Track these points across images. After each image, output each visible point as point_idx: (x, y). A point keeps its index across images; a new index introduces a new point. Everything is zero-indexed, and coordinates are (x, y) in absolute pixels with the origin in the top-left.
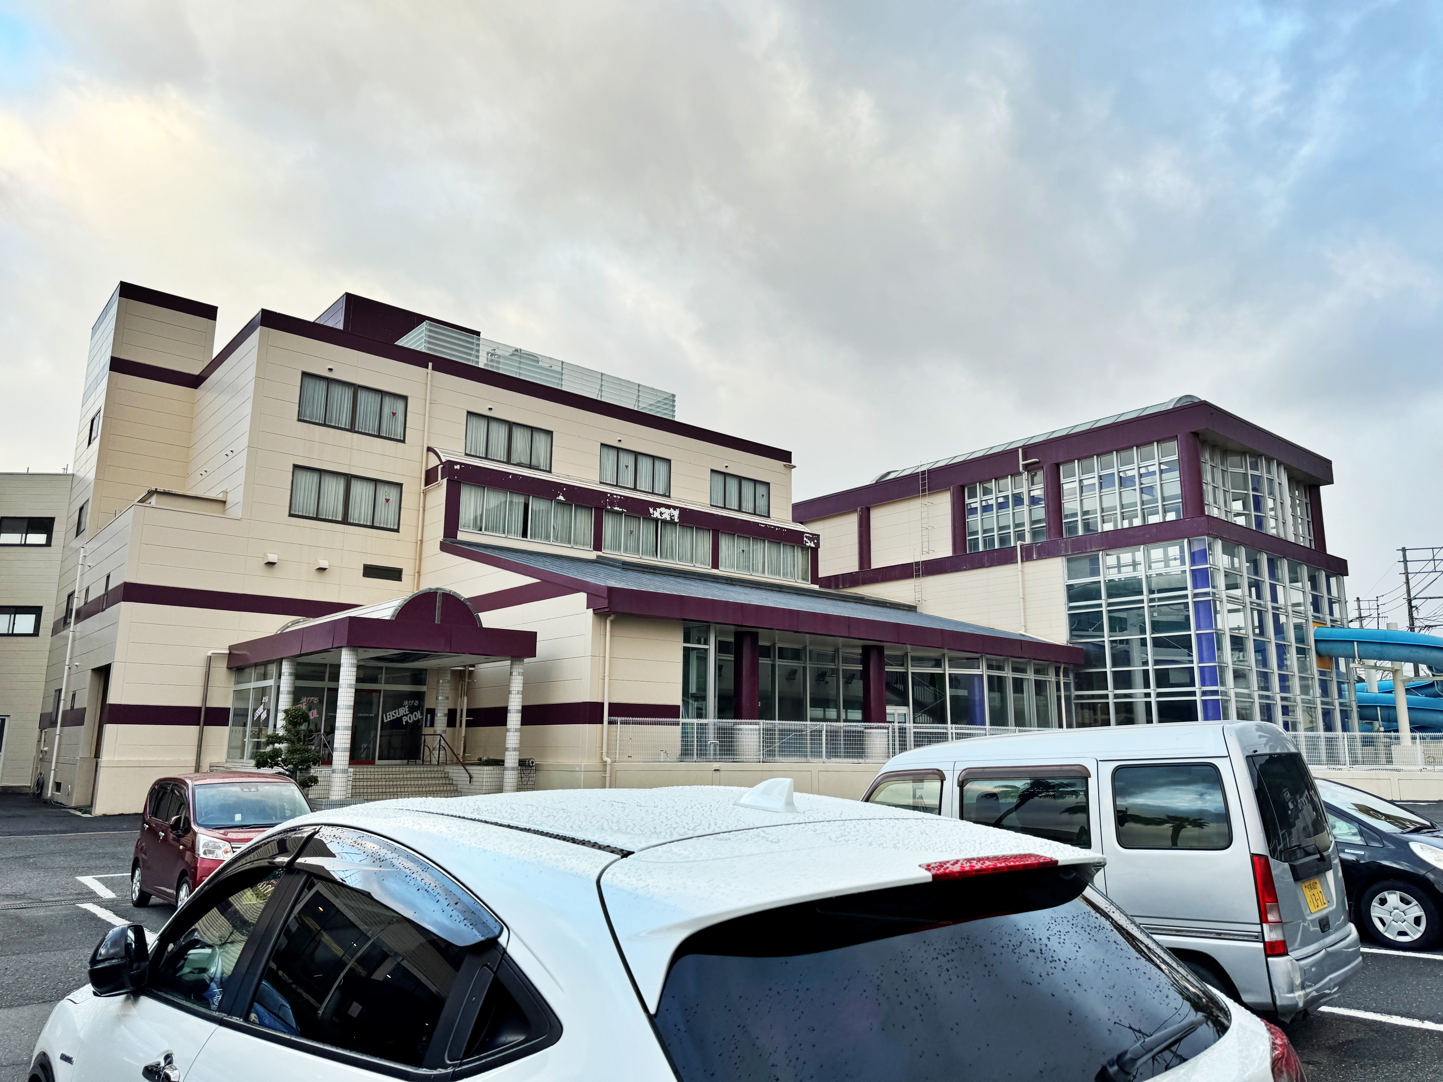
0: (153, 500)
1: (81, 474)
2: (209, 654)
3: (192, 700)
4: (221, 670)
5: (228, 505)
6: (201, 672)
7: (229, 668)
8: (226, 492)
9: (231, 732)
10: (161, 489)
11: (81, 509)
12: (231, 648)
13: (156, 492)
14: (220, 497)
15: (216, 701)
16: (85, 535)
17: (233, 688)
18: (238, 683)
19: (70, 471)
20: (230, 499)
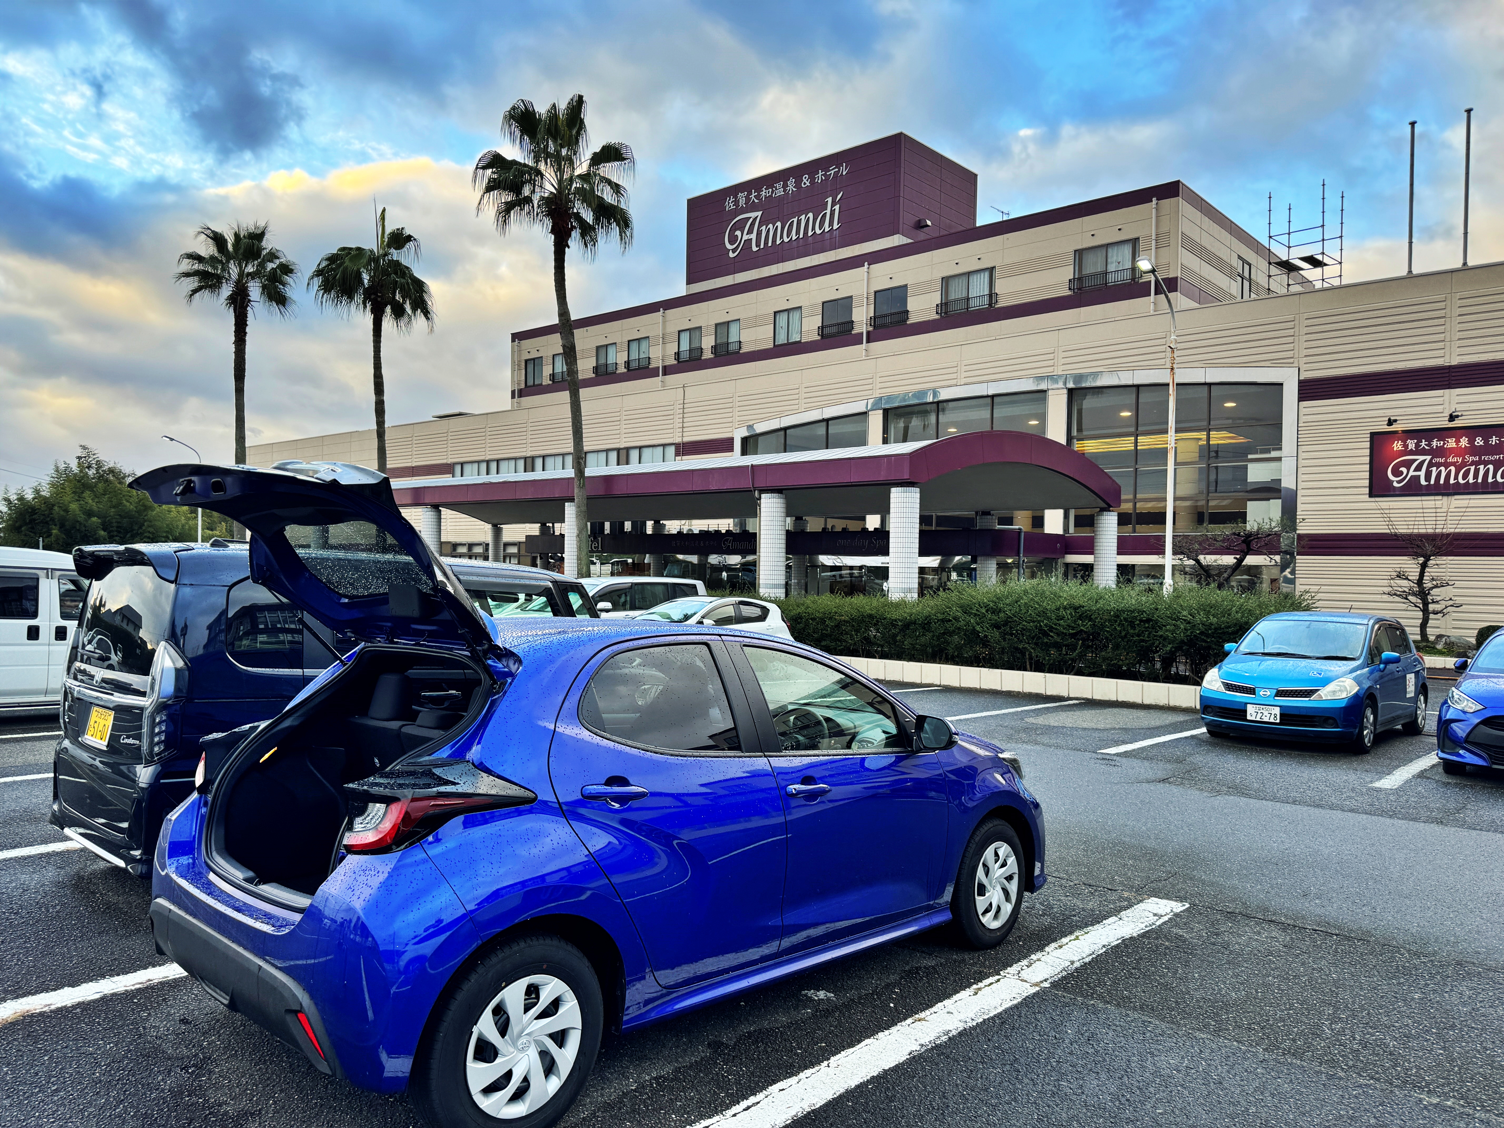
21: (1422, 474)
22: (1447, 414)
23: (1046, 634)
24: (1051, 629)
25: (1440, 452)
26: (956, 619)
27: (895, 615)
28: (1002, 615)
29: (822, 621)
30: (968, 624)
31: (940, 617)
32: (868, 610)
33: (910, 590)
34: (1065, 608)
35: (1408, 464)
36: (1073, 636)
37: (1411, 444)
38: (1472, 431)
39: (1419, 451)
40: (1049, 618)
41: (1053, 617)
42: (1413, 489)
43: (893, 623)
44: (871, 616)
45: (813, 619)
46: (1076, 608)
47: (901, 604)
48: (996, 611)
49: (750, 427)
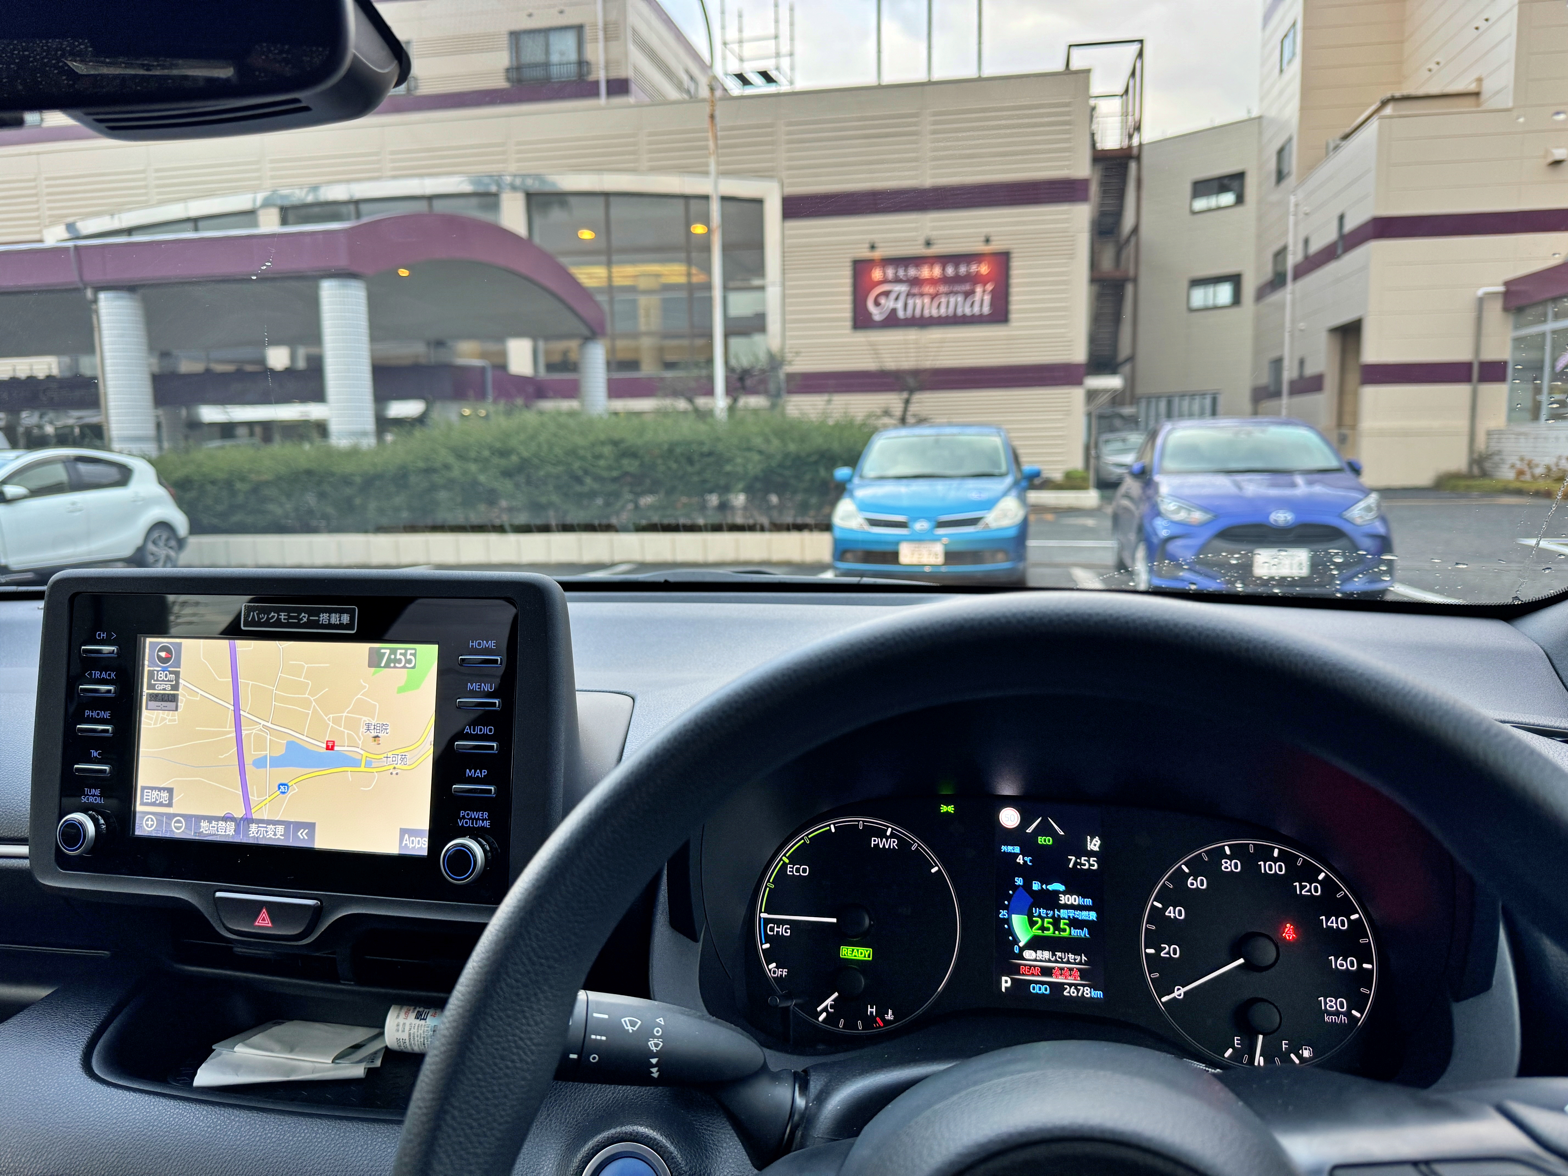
0: (1388, 110)
1: (1272, 113)
2: (1480, 292)
3: (1460, 353)
4: (1495, 312)
5: (1483, 97)
6: (1470, 317)
7: (1506, 309)
8: (1479, 80)
9: (1512, 390)
10: (1398, 94)
11: (1281, 152)
12: (1507, 284)
13: (1393, 99)
14: (1473, 87)
15: (1490, 354)
16: (1291, 181)
17: (1513, 334)
18: (1517, 327)
19: (1255, 114)
20: (1488, 87)
21: (900, 305)
22: (921, 240)
23: (579, 480)
24: (586, 472)
25: (915, 282)
26: (447, 467)
27: (349, 467)
28: (514, 458)
29: (229, 484)
30: (465, 472)
31: (421, 464)
32: (303, 463)
33: (364, 434)
34: (603, 443)
35: (887, 294)
36: (615, 480)
37: (890, 272)
38: (944, 259)
39: (897, 280)
40: (583, 458)
41: (589, 456)
42: (892, 321)
43: (346, 480)
44: (309, 473)
45: (213, 483)
46: (615, 443)
47: (354, 452)
48: (504, 453)
49: (70, 227)
